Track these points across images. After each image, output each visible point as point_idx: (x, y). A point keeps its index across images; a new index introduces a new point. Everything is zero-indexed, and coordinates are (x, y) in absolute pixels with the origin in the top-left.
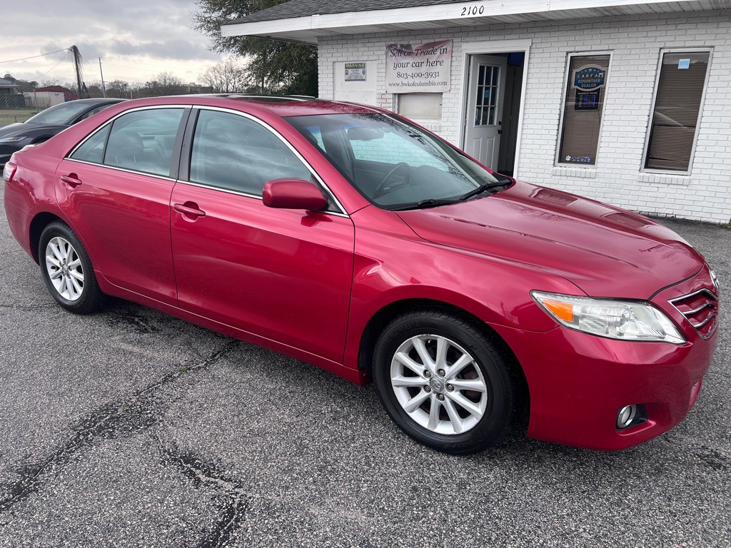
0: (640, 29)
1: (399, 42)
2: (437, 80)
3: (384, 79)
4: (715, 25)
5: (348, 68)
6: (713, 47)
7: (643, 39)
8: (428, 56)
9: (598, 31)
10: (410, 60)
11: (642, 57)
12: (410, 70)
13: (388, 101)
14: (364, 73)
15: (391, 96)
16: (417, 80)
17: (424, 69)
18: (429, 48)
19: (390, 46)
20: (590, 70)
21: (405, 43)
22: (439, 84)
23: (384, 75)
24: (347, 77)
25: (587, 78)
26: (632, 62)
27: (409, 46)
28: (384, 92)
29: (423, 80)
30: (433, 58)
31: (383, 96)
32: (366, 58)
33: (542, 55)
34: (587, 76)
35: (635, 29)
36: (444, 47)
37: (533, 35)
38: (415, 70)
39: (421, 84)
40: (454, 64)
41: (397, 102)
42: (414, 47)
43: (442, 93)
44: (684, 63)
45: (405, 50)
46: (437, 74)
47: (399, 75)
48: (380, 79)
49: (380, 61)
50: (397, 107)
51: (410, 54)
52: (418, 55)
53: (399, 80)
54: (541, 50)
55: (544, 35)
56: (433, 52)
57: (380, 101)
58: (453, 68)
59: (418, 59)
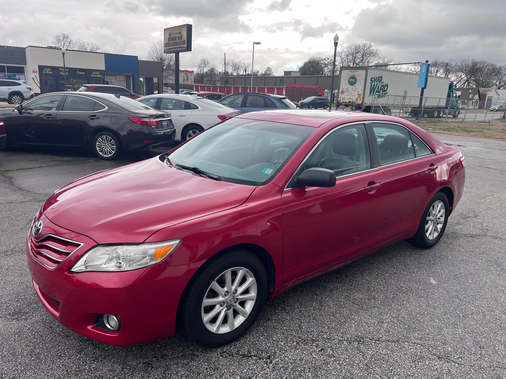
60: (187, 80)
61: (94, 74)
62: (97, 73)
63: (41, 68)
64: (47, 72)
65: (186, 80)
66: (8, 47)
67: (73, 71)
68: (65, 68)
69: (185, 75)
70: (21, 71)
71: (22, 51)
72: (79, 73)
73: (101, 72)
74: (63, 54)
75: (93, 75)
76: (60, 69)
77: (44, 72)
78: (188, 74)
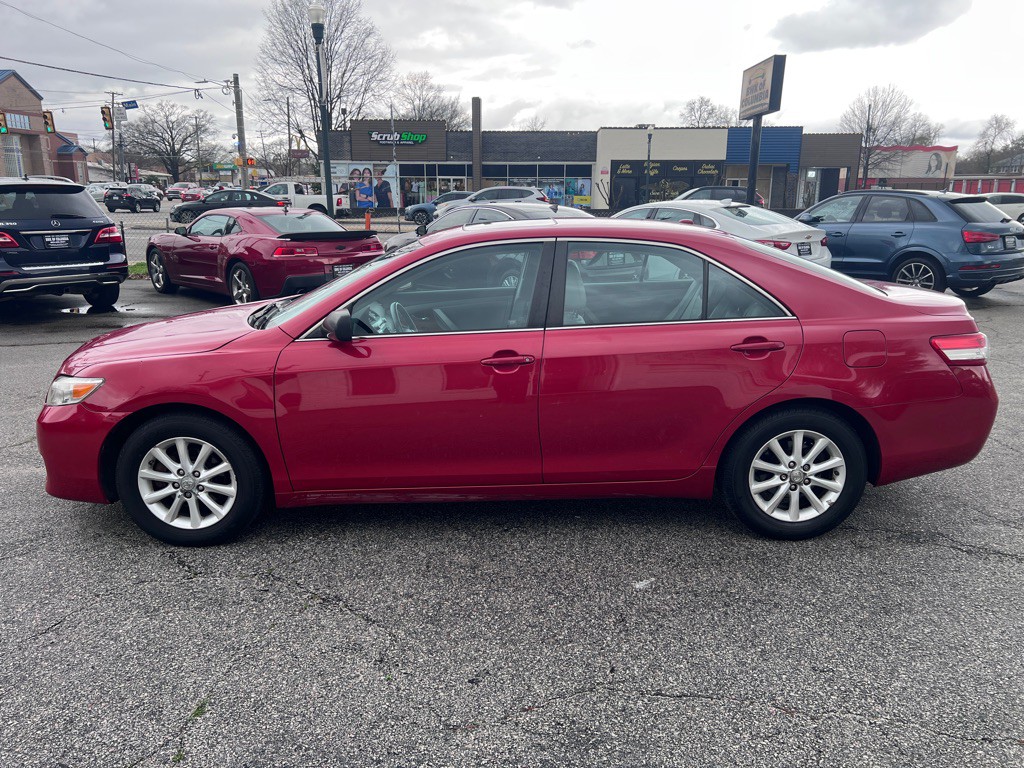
60: (938, 167)
61: (705, 170)
62: (709, 167)
63: (615, 164)
64: (623, 171)
65: (933, 169)
66: (571, 132)
67: (666, 167)
68: (649, 161)
69: (934, 157)
70: (586, 172)
71: (591, 137)
72: (677, 169)
73: (717, 164)
74: (650, 136)
75: (702, 172)
76: (646, 164)
77: (619, 172)
78: (942, 154)
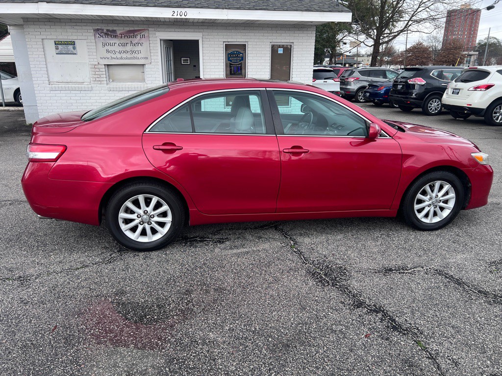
0: (260, 31)
1: (105, 28)
2: (140, 56)
3: (94, 54)
4: (293, 32)
5: (58, 44)
6: (293, 43)
7: (262, 37)
8: (131, 39)
9: (239, 31)
10: (117, 41)
11: (263, 46)
12: (117, 48)
13: (101, 70)
14: (74, 48)
15: (104, 66)
16: (124, 55)
17: (129, 48)
18: (131, 34)
19: (98, 30)
20: (235, 52)
21: (111, 29)
22: (142, 58)
23: (95, 50)
24: (58, 51)
25: (234, 57)
26: (258, 49)
27: (114, 31)
28: (96, 63)
29: (129, 55)
30: (135, 41)
31: (96, 67)
32: (76, 38)
33: (209, 43)
34: (234, 56)
35: (257, 31)
36: (143, 34)
37: (202, 30)
38: (121, 49)
39: (127, 58)
40: (151, 45)
41: (107, 71)
42: (118, 32)
43: (143, 65)
44: (280, 50)
45: (111, 34)
46: (139, 52)
47: (108, 51)
48: (91, 54)
49: (89, 41)
50: (107, 74)
51: (115, 37)
52: (123, 38)
53: (109, 55)
54: (208, 40)
55: (209, 31)
56: (135, 36)
57: (93, 70)
58: (151, 48)
59: (123, 41)
